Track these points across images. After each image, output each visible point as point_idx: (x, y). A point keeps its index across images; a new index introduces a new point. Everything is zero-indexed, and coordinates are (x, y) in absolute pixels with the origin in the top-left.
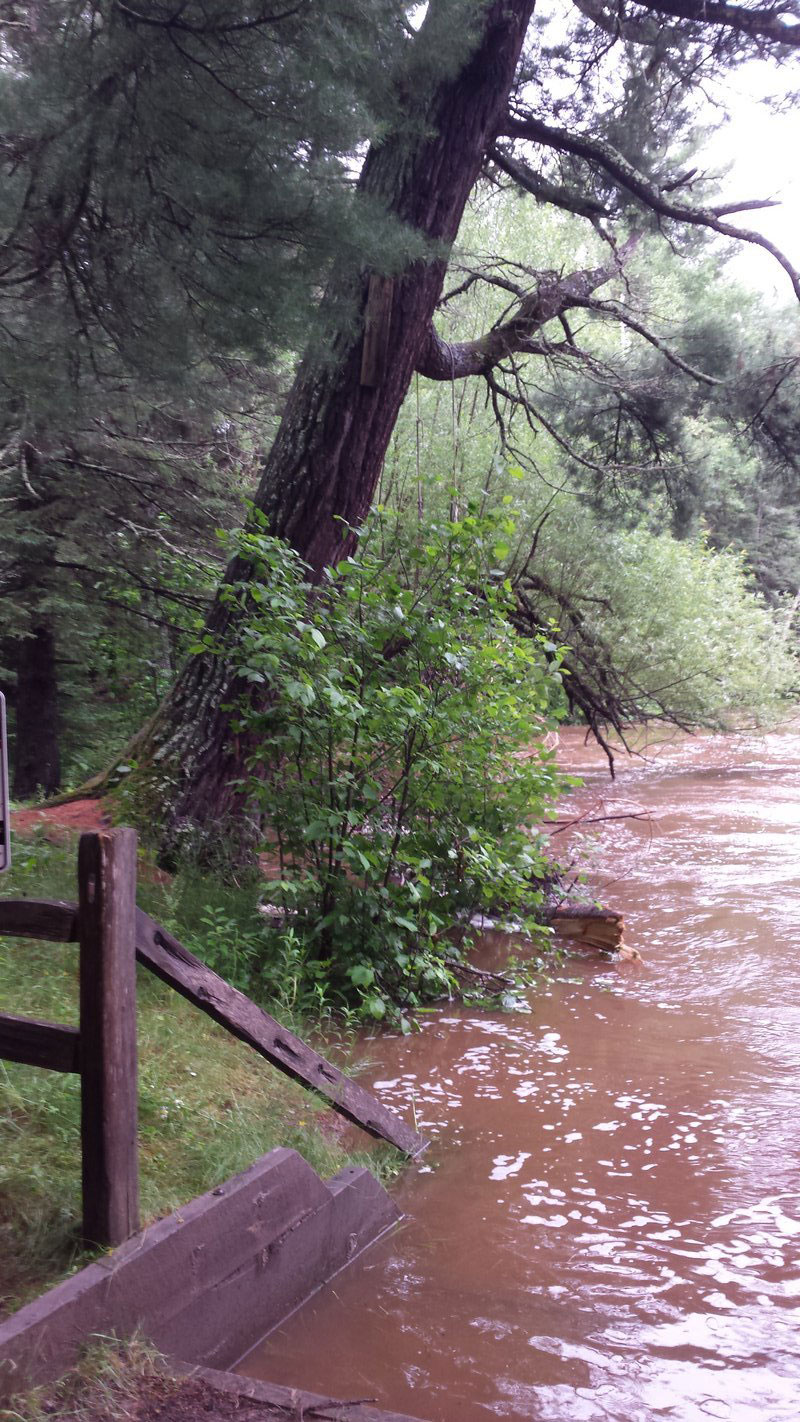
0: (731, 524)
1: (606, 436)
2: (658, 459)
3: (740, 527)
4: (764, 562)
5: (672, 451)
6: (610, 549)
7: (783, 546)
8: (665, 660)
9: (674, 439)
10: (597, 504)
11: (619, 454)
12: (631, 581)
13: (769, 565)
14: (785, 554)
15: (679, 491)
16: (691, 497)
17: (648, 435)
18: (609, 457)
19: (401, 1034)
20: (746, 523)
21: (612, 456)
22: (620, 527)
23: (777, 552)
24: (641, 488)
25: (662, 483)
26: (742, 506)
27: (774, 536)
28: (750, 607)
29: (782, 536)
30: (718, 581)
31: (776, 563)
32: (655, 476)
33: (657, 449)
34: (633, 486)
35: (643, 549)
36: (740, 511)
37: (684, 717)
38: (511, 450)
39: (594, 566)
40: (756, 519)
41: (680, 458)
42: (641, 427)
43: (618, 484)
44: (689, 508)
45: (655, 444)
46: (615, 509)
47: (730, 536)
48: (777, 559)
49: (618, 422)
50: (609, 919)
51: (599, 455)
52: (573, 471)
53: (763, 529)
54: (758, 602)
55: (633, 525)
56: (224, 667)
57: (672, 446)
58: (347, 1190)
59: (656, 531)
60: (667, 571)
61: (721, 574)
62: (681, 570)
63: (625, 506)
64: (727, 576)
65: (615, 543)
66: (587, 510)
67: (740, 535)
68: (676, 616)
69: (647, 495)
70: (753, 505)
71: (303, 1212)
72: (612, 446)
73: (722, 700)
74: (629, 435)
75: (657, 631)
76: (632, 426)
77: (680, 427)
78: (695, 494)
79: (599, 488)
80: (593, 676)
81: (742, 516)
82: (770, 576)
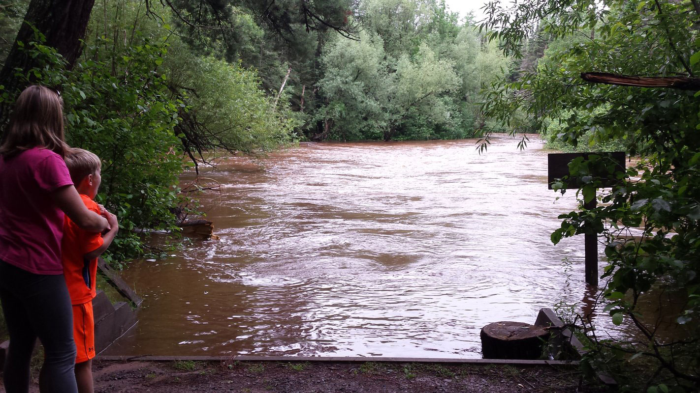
0: (248, 58)
1: (195, 10)
2: (219, 24)
3: (252, 59)
4: (263, 77)
5: (227, 21)
6: (196, 64)
7: (272, 70)
8: (223, 118)
9: (227, 16)
10: (191, 42)
11: (201, 19)
12: (207, 80)
13: (266, 79)
14: (273, 74)
15: (229, 40)
16: (235, 43)
17: (215, 13)
18: (196, 21)
19: (119, 269)
20: (255, 57)
21: (198, 20)
22: (202, 54)
23: (270, 73)
24: (212, 37)
25: (221, 35)
26: (254, 49)
27: (268, 65)
28: (260, 96)
29: (272, 65)
30: (246, 83)
31: (269, 78)
32: (218, 32)
33: (219, 19)
34: (208, 36)
35: (212, 66)
36: (253, 52)
37: (230, 145)
38: (151, 13)
39: (189, 72)
40: (260, 56)
41: (230, 24)
42: (211, 8)
43: (201, 34)
44: (234, 48)
45: (218, 17)
46: (199, 45)
47: (248, 63)
48: (269, 76)
49: (201, 4)
50: (206, 224)
51: (191, 18)
52: (179, 25)
53: (263, 61)
54: (263, 94)
55: (208, 54)
56: (8, 111)
57: (227, 19)
58: (120, 308)
59: (219, 58)
60: (224, 77)
61: (246, 80)
62: (230, 77)
63: (204, 45)
64: (250, 82)
65: (199, 62)
66: (185, 45)
67: (252, 63)
68: (228, 98)
69: (214, 40)
70: (259, 49)
71: (105, 314)
72: (198, 16)
73: (248, 138)
74: (206, 11)
75: (219, 105)
76: (207, 7)
77: (230, 10)
78: (237, 42)
79: (191, 35)
80: (188, 125)
81: (253, 54)
82: (267, 84)
